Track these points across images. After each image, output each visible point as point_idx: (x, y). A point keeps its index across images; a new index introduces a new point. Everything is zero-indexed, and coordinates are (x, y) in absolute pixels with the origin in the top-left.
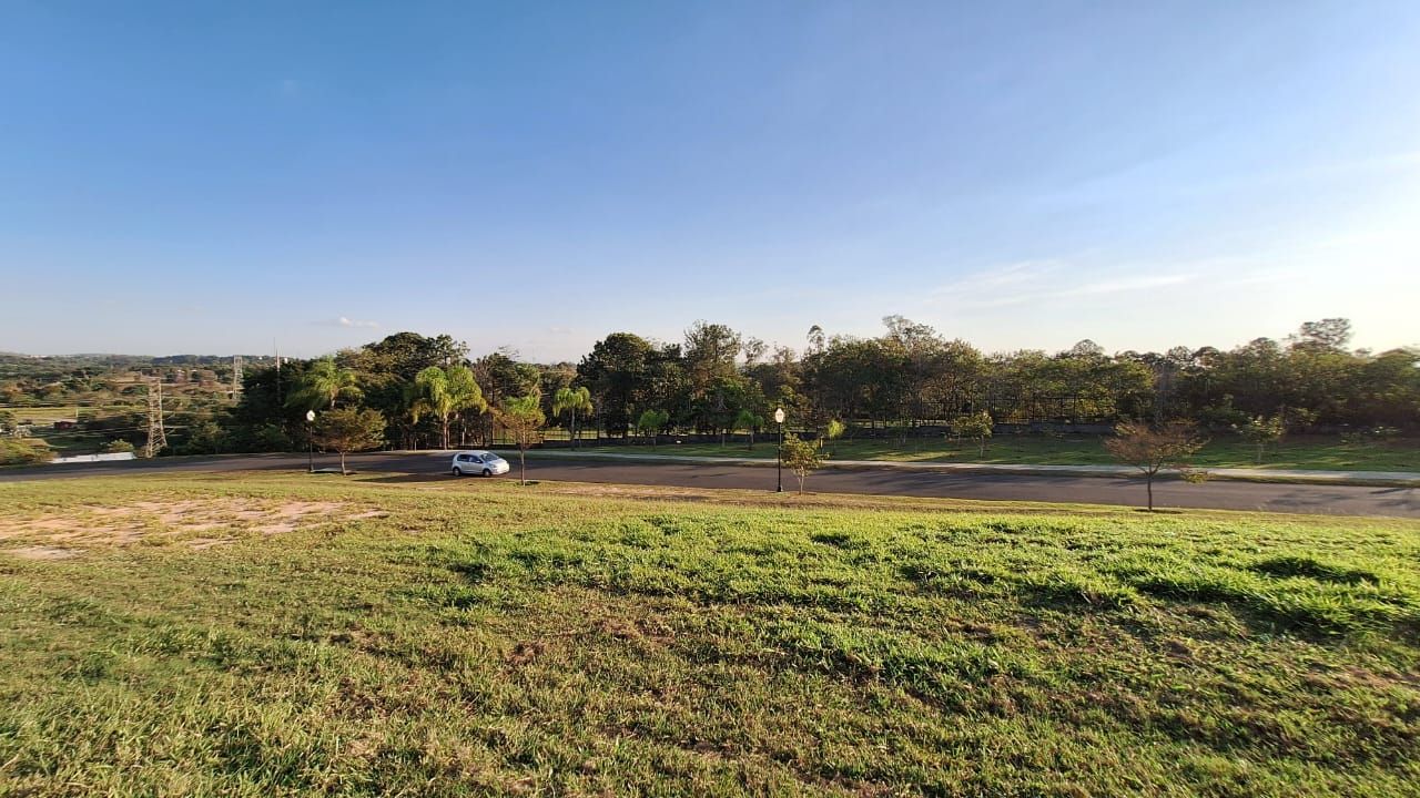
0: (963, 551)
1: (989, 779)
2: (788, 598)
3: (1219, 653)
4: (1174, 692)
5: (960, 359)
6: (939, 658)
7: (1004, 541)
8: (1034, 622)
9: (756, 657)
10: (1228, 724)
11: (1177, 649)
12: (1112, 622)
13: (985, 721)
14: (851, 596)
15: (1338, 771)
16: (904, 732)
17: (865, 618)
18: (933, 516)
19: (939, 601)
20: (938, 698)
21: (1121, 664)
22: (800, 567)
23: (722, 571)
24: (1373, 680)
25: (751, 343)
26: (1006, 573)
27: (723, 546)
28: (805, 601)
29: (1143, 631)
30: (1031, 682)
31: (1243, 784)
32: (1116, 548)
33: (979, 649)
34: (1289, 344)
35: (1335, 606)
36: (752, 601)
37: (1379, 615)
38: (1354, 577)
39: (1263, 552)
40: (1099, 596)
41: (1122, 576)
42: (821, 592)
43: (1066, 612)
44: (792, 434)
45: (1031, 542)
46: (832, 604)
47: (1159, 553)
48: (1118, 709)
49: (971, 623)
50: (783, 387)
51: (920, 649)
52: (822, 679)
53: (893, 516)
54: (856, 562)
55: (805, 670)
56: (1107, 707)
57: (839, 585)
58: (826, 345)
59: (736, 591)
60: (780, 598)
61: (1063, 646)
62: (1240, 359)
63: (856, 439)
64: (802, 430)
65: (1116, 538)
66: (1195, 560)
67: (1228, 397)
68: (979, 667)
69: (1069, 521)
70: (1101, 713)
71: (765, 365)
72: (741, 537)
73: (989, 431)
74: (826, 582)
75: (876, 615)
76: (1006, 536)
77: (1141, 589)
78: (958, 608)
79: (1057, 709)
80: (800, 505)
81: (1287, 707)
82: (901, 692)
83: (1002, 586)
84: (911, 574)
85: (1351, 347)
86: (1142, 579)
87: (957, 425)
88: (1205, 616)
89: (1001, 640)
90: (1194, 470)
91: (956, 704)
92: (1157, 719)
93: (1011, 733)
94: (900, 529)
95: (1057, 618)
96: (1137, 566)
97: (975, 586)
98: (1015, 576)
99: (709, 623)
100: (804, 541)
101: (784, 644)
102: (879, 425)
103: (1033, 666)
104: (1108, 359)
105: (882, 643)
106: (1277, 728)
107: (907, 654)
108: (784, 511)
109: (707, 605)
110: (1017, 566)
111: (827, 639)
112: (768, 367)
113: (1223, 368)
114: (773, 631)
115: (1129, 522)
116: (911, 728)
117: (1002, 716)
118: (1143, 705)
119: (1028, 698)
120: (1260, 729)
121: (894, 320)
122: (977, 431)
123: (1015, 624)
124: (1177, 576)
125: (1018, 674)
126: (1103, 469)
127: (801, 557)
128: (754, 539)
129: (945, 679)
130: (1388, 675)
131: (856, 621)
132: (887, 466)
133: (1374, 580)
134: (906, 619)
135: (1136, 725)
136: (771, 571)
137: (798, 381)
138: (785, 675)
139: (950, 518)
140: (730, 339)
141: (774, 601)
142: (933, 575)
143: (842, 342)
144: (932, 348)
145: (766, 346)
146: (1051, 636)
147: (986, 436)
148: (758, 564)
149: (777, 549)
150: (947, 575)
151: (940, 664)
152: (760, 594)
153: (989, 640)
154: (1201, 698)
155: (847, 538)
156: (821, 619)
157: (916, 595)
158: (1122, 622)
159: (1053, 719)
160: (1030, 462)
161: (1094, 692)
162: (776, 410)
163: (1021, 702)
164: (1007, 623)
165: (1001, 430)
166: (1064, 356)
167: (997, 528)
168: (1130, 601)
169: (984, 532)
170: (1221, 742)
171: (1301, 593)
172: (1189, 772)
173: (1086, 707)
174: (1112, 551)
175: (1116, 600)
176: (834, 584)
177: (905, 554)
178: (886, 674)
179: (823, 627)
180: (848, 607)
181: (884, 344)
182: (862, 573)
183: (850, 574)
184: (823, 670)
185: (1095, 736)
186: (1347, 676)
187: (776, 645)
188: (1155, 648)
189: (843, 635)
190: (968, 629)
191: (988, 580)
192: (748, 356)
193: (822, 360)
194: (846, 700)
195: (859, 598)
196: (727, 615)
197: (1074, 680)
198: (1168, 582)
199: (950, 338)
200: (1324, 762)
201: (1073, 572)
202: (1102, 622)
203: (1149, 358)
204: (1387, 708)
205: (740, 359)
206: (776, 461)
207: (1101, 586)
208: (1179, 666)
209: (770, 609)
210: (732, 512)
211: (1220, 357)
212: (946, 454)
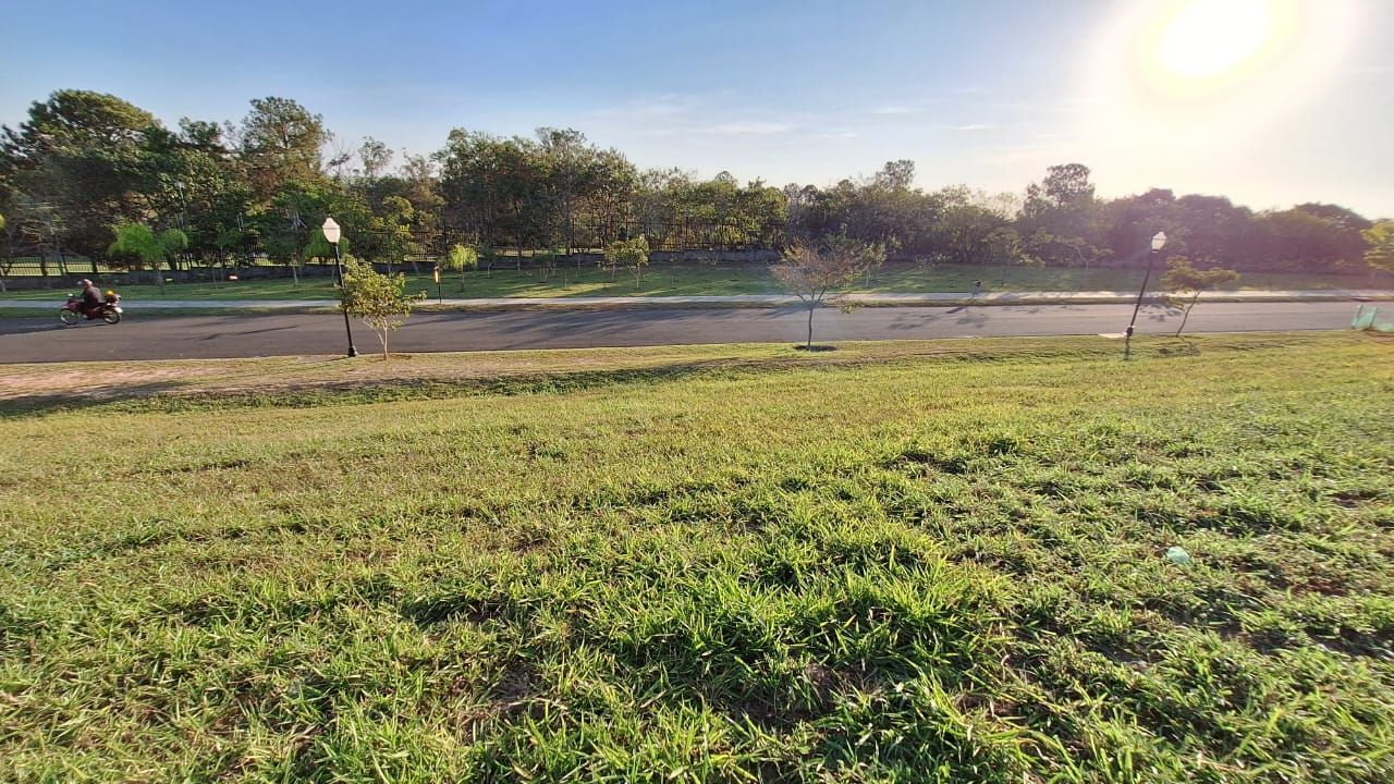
5: (616, 174)
63: (492, 269)
73: (645, 259)
87: (612, 254)
122: (633, 259)
126: (753, 298)
132: (528, 305)
144: (584, 159)
147: (643, 265)
162: (323, 222)
165: (658, 259)
199: (603, 146)
212: (600, 286)
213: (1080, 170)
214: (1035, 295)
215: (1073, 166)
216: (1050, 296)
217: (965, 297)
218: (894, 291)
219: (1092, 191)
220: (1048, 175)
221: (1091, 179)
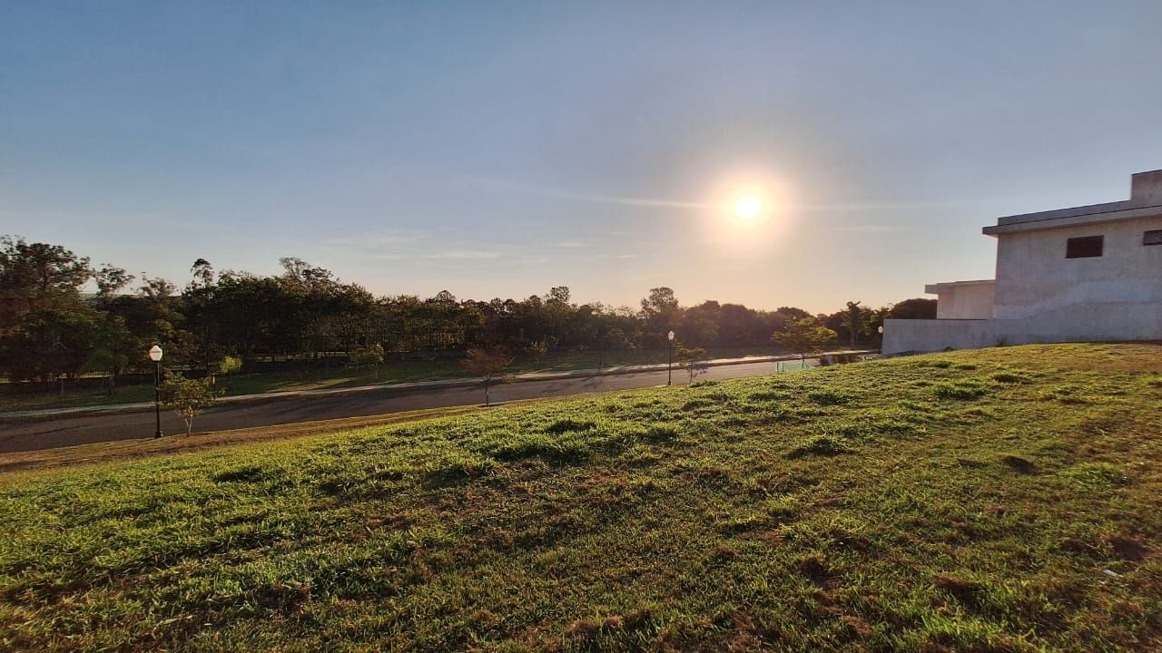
0: (374, 459)
1: (423, 638)
2: (191, 552)
3: (540, 487)
4: (523, 519)
5: (357, 300)
6: (367, 555)
7: (404, 443)
8: (435, 500)
9: (149, 637)
10: (551, 528)
11: (521, 491)
12: (484, 484)
13: (411, 593)
14: (271, 527)
15: (598, 534)
16: (344, 636)
17: (289, 544)
18: (345, 434)
19: (359, 507)
20: (370, 591)
21: (493, 512)
22: (203, 513)
23: (78, 548)
24: (603, 479)
25: (105, 271)
26: (411, 468)
27: (78, 515)
28: (213, 549)
29: (500, 485)
30: (440, 547)
31: (563, 561)
32: (478, 433)
33: (397, 535)
34: (546, 299)
35: (583, 443)
36: (133, 573)
37: (599, 444)
38: (588, 426)
39: (550, 420)
40: (474, 468)
41: (485, 451)
42: (234, 533)
43: (455, 486)
44: (175, 372)
45: (425, 440)
46: (249, 542)
47: (502, 431)
48: (496, 543)
49: (389, 516)
50: (158, 322)
51: (350, 553)
52: (243, 626)
53: (303, 440)
54: (272, 491)
55: (223, 624)
56: (489, 544)
57: (256, 519)
58: (215, 281)
59: (105, 568)
60: (179, 555)
61: (457, 511)
62: (525, 308)
63: (253, 373)
64: (186, 368)
65: (477, 427)
66: (520, 432)
67: (522, 330)
68: (400, 550)
69: (447, 420)
70: (486, 550)
71: (128, 296)
72: (107, 499)
73: (381, 359)
74: (239, 520)
75: (300, 537)
76: (407, 440)
77: (497, 457)
78: (376, 507)
79: (460, 560)
80: (192, 448)
81: (572, 507)
82: (335, 600)
83: (409, 479)
84: (330, 489)
85: (570, 302)
86: (496, 451)
87: (355, 356)
88: (530, 465)
89: (414, 522)
90: (510, 376)
91: (386, 589)
92: (517, 540)
93: (432, 594)
94: (314, 451)
95: (451, 492)
96: (493, 443)
97: (388, 484)
98: (416, 468)
99: (59, 624)
100: (203, 483)
101: (190, 607)
102: (280, 359)
103: (440, 534)
104: (458, 305)
105: (310, 563)
106: (571, 521)
107: (337, 562)
108: (170, 458)
109: (52, 601)
110: (418, 460)
111: (247, 581)
112: (135, 300)
113: (518, 313)
114: (171, 597)
115: (481, 414)
116: (350, 629)
117: (423, 583)
118: (508, 535)
119: (439, 560)
120: (565, 525)
121: (293, 262)
122: (372, 360)
123: (423, 506)
124: (513, 445)
125: (430, 544)
126: (460, 381)
127: (201, 503)
128: (130, 495)
129: (373, 571)
130: (606, 474)
131: (279, 550)
132: (290, 396)
133: (595, 427)
134: (330, 531)
135: (506, 550)
136: (160, 529)
137: (180, 316)
138: (196, 640)
139: (358, 433)
140: (70, 265)
141: (169, 562)
142: (351, 485)
143: (235, 278)
144: (331, 289)
145: (131, 277)
146: (448, 507)
147: (380, 363)
148: (139, 526)
149: (168, 501)
150: (362, 482)
151: (368, 560)
152: (146, 560)
153: (405, 525)
154: (537, 517)
155: (258, 470)
156: (236, 562)
157: (338, 508)
158: (489, 482)
159: (458, 568)
160: (412, 381)
161: (481, 538)
162: (150, 347)
163: (436, 566)
164: (416, 508)
165: (392, 359)
166: (430, 301)
167: (398, 434)
168: (491, 467)
169: (388, 439)
170: (550, 541)
171: (570, 439)
172: (539, 567)
173: (477, 551)
174: (476, 436)
175: (484, 468)
176: (249, 520)
177: (321, 472)
178: (318, 590)
179: (240, 569)
180: (268, 539)
181: (283, 283)
182: (280, 501)
183: (266, 506)
184: (246, 614)
185: (485, 569)
186: (592, 480)
187: (177, 611)
188: (509, 495)
189: (265, 569)
190: (388, 522)
191: (398, 476)
192: (101, 285)
193: (211, 296)
194: (278, 634)
195: (280, 527)
196: (91, 603)
197: (467, 533)
198: (509, 449)
199: (346, 281)
200: (593, 531)
201: (457, 457)
202: (478, 486)
203: (482, 304)
204: (610, 491)
205: (89, 288)
206: (153, 404)
207: (475, 461)
208: (523, 501)
209: (164, 573)
210: (87, 473)
211: (517, 305)
212: (347, 380)
213: (668, 291)
214: (636, 367)
215: (663, 289)
216: (644, 367)
217: (594, 371)
218: (554, 371)
219: (676, 302)
220: (652, 293)
221: (675, 296)
